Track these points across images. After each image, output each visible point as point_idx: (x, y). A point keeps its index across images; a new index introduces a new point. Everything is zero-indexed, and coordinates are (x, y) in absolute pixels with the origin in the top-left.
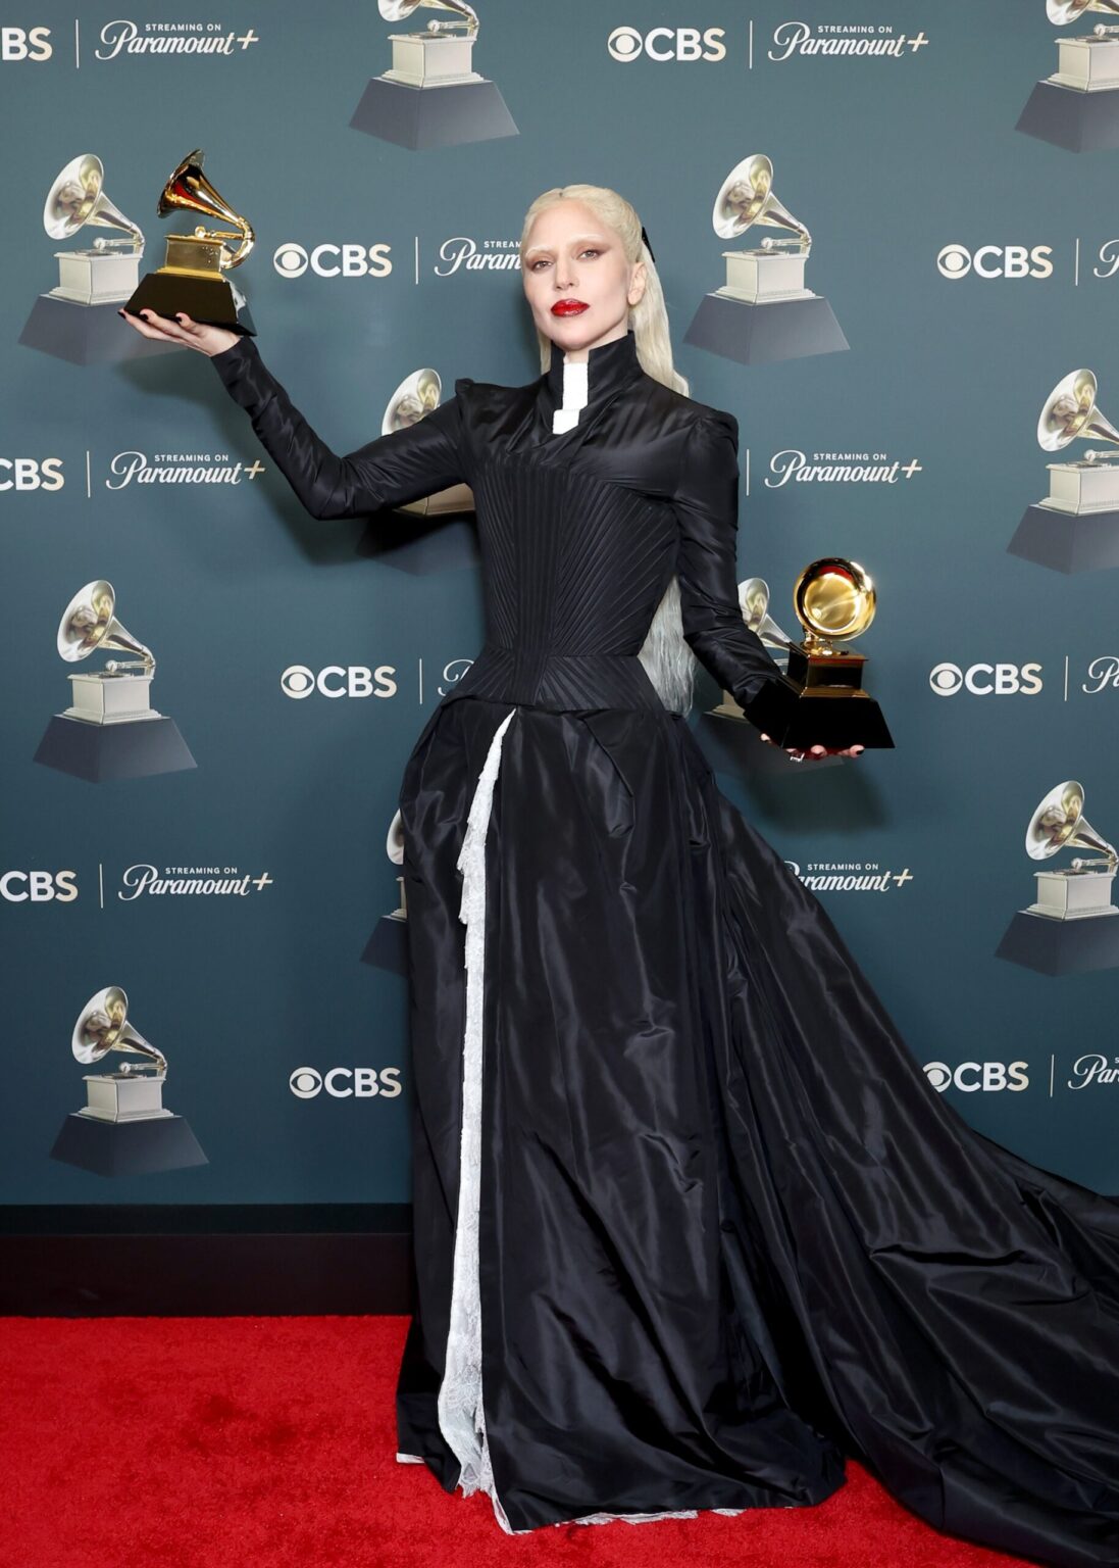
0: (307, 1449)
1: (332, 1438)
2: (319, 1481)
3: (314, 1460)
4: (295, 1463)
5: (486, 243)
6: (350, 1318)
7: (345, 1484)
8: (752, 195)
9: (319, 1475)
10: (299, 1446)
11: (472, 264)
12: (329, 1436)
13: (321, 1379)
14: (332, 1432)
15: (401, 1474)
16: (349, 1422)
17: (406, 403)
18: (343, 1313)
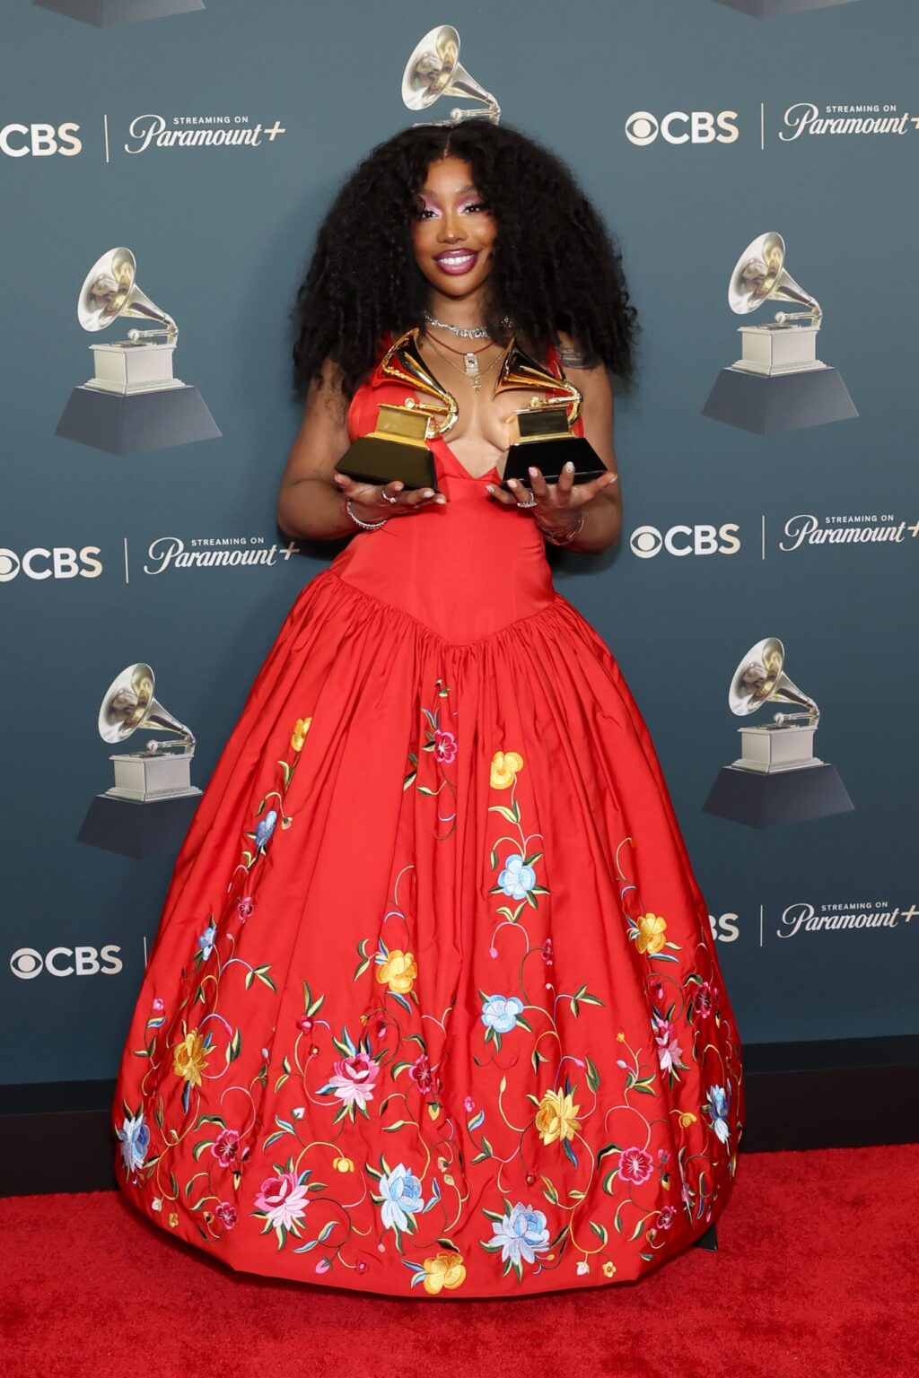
0: (40, 1329)
1: (64, 1317)
2: (53, 1362)
3: (46, 1339)
4: (29, 1344)
5: (176, 119)
6: (80, 1195)
7: (80, 1363)
8: (440, 66)
9: (53, 1355)
10: (32, 1326)
11: (162, 141)
12: (61, 1315)
13: (52, 1257)
14: (64, 1311)
15: (135, 1350)
16: (82, 1300)
17: (101, 282)
18: (73, 1190)
